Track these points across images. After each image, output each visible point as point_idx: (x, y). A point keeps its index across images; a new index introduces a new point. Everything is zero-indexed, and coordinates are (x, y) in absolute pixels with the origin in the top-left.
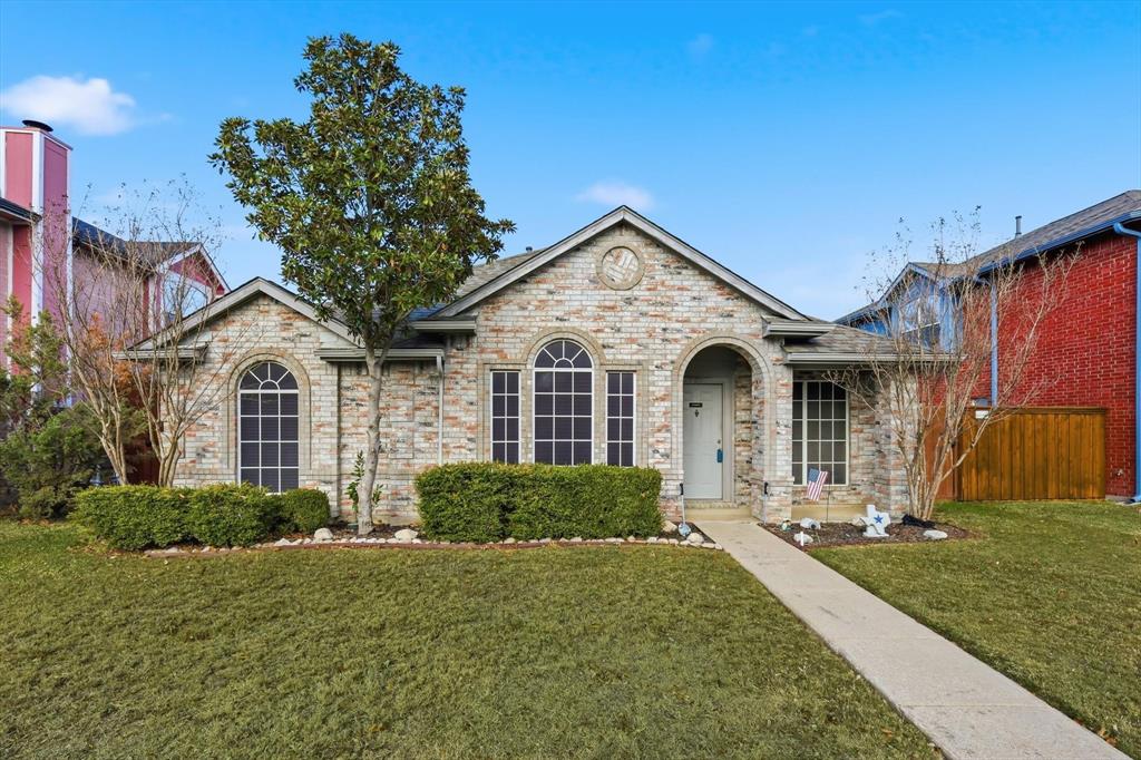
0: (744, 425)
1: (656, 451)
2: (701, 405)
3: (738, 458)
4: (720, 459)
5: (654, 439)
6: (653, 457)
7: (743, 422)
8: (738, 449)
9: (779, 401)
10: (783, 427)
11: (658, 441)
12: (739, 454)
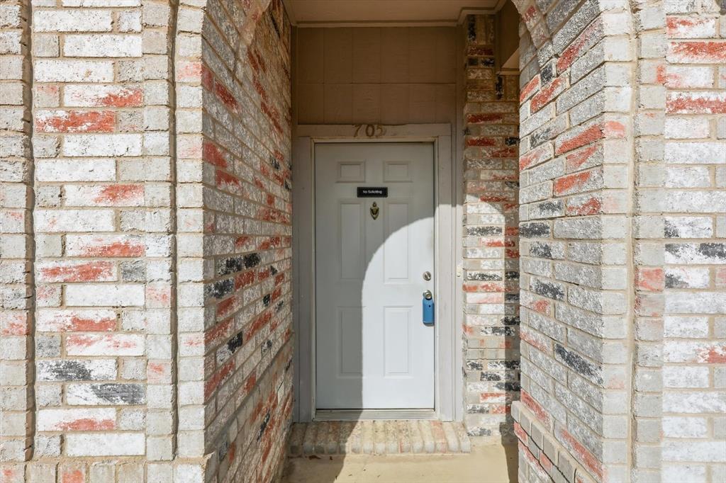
0: (486, 239)
1: (77, 373)
2: (384, 192)
3: (471, 321)
4: (429, 318)
5: (66, 316)
6: (62, 401)
7: (484, 231)
8: (472, 298)
9: (674, 127)
10: (691, 254)
11: (83, 325)
12: (475, 310)
